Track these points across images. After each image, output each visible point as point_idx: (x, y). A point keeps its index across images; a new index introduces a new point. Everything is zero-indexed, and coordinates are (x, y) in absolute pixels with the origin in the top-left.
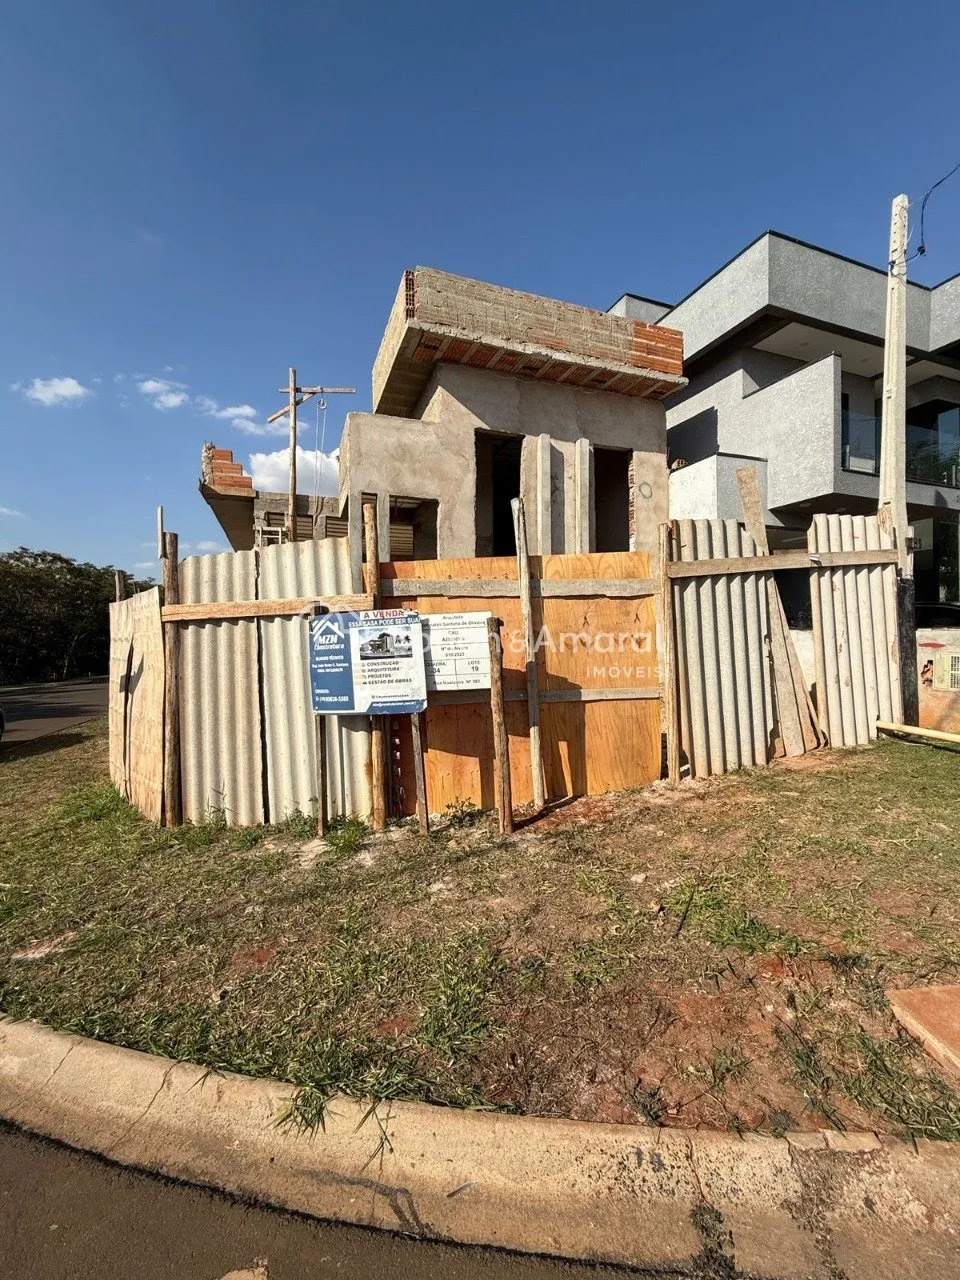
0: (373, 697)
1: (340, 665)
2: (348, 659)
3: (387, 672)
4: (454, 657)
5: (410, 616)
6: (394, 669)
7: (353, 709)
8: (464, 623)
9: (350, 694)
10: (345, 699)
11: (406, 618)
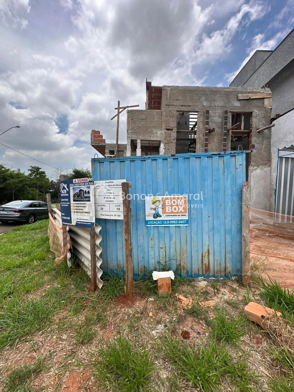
0: (77, 219)
1: (67, 203)
2: (69, 201)
3: (82, 208)
4: (109, 203)
5: (90, 181)
6: (84, 207)
7: (71, 223)
8: (114, 185)
9: (70, 217)
10: (69, 218)
11: (88, 182)
